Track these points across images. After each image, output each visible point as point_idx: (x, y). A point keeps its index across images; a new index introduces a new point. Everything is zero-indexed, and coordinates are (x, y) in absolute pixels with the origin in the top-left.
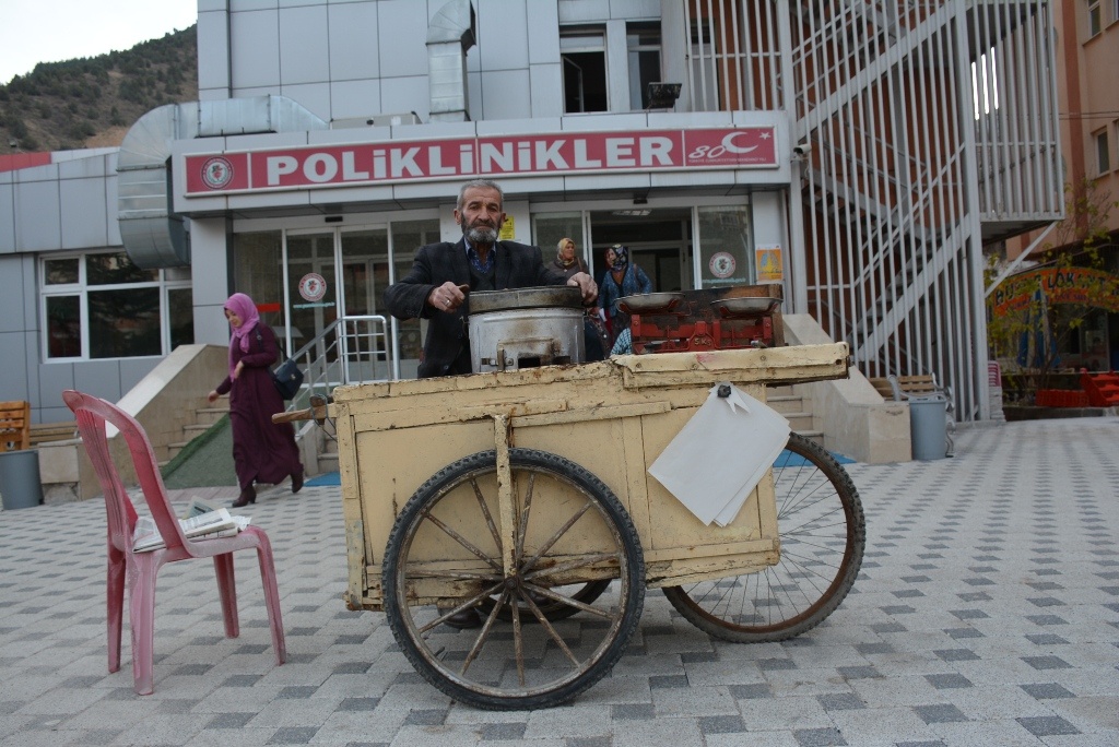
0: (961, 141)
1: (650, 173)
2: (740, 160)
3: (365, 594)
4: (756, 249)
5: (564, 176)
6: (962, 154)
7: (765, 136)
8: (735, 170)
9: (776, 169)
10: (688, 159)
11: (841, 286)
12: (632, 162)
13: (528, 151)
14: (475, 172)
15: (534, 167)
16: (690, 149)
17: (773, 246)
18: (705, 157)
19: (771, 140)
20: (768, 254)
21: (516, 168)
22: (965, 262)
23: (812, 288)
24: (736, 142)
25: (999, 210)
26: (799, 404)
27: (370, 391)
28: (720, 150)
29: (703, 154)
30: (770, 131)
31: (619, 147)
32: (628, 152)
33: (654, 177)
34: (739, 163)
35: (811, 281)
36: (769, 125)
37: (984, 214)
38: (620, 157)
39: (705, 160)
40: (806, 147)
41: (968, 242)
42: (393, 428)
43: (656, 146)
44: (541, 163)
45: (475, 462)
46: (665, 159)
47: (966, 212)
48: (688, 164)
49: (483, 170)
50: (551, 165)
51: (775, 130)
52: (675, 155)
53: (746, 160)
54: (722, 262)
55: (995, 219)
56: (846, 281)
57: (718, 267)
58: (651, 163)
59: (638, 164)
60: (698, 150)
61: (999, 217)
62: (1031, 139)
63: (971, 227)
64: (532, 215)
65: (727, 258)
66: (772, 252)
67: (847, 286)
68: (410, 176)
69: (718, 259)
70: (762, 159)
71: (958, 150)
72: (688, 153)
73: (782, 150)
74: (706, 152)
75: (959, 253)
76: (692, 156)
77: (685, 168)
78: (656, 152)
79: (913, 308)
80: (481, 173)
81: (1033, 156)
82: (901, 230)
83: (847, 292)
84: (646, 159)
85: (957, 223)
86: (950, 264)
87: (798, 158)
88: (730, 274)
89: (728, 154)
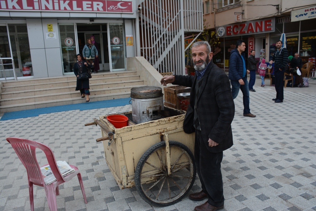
0: (180, 9)
1: (96, 13)
2: (123, 11)
3: (127, 184)
4: (126, 36)
5: (70, 12)
6: (180, 12)
7: (130, 4)
8: (121, 14)
9: (132, 14)
10: (107, 9)
11: (149, 48)
12: (91, 9)
13: (58, 4)
14: (39, 9)
15: (60, 9)
16: (108, 7)
17: (131, 36)
18: (113, 9)
19: (131, 5)
20: (129, 38)
21: (54, 9)
22: (180, 42)
23: (142, 48)
24: (121, 5)
25: (188, 28)
26: (143, 82)
27: (126, 130)
28: (117, 7)
29: (112, 8)
30: (131, 2)
31: (87, 4)
32: (90, 6)
33: (97, 14)
34: (122, 11)
35: (141, 46)
36: (131, 1)
37: (185, 29)
38: (87, 7)
39: (112, 10)
40: (141, 8)
41: (181, 36)
42: (132, 139)
43: (98, 5)
44: (62, 8)
45: (158, 146)
46: (101, 9)
47: (181, 28)
48: (108, 11)
49: (42, 9)
50: (65, 9)
51: (132, 2)
52: (104, 8)
53: (124, 11)
54: (116, 40)
55: (187, 31)
56: (151, 46)
57: (115, 41)
58: (97, 10)
59: (93, 10)
60: (111, 7)
61: (188, 30)
62: (196, 10)
63: (182, 32)
64: (58, 23)
65: (117, 39)
66: (130, 37)
67: (151, 48)
68: (16, 9)
69: (115, 39)
70: (129, 11)
71: (179, 11)
72: (108, 8)
73: (134, 8)
74: (113, 8)
75: (179, 39)
76: (109, 8)
77: (107, 12)
78: (98, 6)
79: (168, 54)
80: (42, 10)
81: (196, 14)
82: (165, 33)
83: (151, 49)
84: (95, 9)
85: (178, 31)
86: (177, 42)
87: (138, 11)
88: (118, 43)
89: (119, 9)
